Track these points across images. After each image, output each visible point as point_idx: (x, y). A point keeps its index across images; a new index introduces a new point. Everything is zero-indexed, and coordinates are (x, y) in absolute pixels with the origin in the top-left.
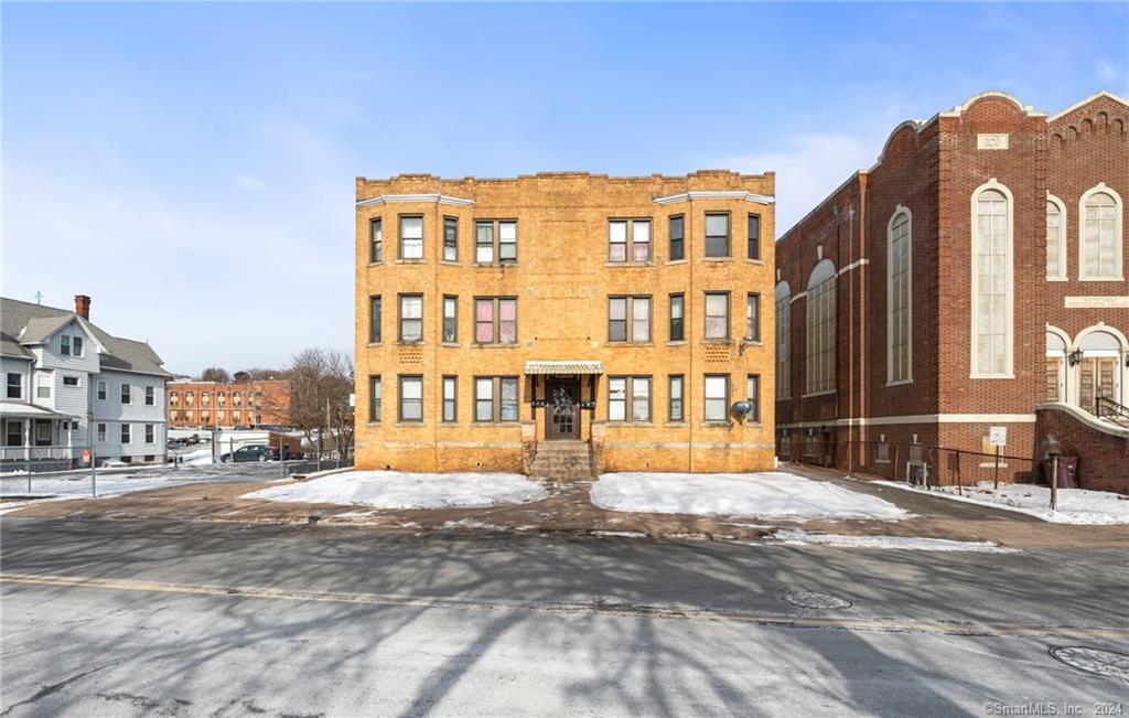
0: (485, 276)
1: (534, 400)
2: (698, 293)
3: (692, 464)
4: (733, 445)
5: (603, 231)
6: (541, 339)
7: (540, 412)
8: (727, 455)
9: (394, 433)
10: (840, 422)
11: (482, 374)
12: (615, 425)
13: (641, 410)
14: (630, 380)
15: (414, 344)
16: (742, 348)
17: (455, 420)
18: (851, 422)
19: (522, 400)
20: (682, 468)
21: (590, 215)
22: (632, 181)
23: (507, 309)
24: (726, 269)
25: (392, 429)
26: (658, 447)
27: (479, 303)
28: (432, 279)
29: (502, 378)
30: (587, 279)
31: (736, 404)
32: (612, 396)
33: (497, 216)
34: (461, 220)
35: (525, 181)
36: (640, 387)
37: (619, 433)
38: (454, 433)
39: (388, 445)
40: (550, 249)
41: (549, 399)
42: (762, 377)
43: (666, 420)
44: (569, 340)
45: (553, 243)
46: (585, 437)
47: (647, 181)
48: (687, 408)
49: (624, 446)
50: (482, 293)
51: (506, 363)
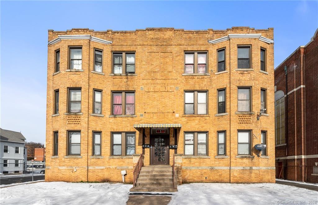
0: (117, 80)
1: (144, 144)
2: (234, 87)
3: (231, 178)
4: (254, 168)
5: (181, 57)
6: (148, 113)
7: (147, 150)
8: (251, 173)
9: (64, 162)
10: (289, 158)
11: (115, 131)
12: (188, 157)
13: (202, 150)
14: (196, 134)
15: (76, 114)
16: (258, 116)
17: (100, 155)
18: (296, 157)
19: (137, 144)
20: (226, 180)
21: (175, 49)
22: (197, 32)
23: (130, 97)
24: (249, 75)
25: (63, 159)
26: (212, 169)
27: (115, 94)
28: (87, 79)
29: (127, 133)
30: (173, 82)
31: (256, 145)
32: (187, 142)
33: (125, 50)
34: (104, 52)
35: (139, 33)
36: (202, 138)
37: (190, 161)
38: (99, 162)
39: (60, 168)
40: (153, 66)
41: (152, 144)
42: (268, 132)
43: (216, 154)
44: (163, 113)
45: (155, 64)
46: (171, 163)
47: (205, 32)
48: (228, 149)
49: (193, 168)
50: (116, 89)
51: (129, 125)
